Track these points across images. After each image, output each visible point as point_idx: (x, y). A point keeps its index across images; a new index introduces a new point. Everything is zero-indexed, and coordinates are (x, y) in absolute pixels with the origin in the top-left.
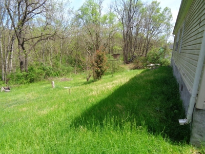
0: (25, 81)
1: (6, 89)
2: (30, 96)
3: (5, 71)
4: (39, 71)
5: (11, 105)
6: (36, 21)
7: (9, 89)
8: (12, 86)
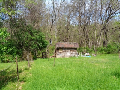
0: (105, 53)
1: (95, 55)
2: (104, 60)
3: (96, 46)
4: (114, 48)
5: (94, 62)
6: (118, 17)
7: (96, 55)
8: (98, 54)
